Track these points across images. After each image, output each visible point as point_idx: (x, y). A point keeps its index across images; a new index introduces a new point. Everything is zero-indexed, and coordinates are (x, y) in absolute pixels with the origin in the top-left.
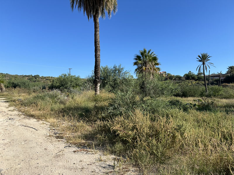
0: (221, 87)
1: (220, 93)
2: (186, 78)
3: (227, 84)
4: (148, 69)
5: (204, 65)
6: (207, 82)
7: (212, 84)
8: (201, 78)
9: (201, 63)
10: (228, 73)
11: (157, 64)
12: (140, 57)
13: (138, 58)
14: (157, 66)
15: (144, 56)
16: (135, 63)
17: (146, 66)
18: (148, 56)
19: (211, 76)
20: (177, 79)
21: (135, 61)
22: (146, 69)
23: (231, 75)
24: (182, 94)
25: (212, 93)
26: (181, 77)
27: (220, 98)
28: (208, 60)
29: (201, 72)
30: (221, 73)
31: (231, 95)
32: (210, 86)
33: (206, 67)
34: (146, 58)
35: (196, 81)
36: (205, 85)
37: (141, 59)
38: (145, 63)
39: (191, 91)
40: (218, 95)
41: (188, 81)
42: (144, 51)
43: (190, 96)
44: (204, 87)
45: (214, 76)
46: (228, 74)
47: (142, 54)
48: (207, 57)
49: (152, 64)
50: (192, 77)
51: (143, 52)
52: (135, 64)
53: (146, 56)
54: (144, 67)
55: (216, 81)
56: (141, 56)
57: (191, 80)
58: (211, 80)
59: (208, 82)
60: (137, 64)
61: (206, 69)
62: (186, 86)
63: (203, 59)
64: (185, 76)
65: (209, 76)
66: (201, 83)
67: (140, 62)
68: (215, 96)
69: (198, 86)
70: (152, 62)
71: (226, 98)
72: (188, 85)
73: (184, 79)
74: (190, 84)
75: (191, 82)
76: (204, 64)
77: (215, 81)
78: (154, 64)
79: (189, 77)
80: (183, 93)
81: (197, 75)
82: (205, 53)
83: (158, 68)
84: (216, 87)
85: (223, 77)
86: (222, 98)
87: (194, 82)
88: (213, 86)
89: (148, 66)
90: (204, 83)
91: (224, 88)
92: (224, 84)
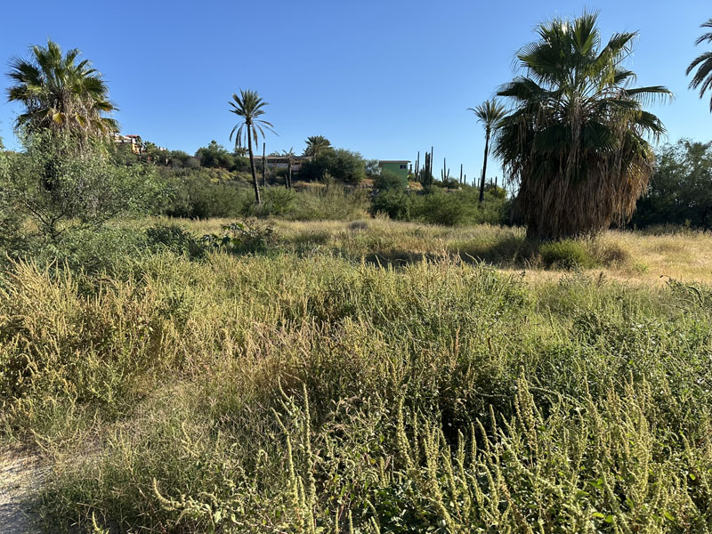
0: (293, 190)
1: (290, 207)
2: (202, 160)
3: (306, 184)
4: (72, 119)
5: (249, 127)
6: (258, 176)
7: (272, 181)
8: (244, 164)
9: (243, 119)
10: (307, 156)
11: (106, 106)
12: (36, 72)
13: (27, 73)
14: (104, 114)
15: (53, 71)
16: (15, 90)
17: (62, 109)
18: (70, 73)
19: (269, 161)
20: (176, 161)
21: (15, 84)
22: (63, 118)
23: (313, 160)
24: (191, 208)
25: (270, 205)
26: (189, 157)
27: (288, 219)
28: (260, 112)
29: (242, 147)
30: (292, 152)
31: (313, 212)
32: (268, 188)
33: (255, 132)
34: (62, 79)
35: (230, 171)
36: (255, 185)
37: (41, 81)
38: (58, 98)
39: (217, 201)
40: (284, 211)
41: (208, 169)
42: (51, 51)
43: (214, 215)
44: (251, 190)
45: (276, 160)
46: (307, 158)
47: (43, 59)
48: (257, 103)
49: (84, 103)
50: (219, 159)
51: (45, 54)
52: (17, 94)
53: (59, 72)
54: (54, 110)
55: (282, 173)
56: (40, 68)
57: (216, 167)
58: (268, 172)
59: (260, 176)
60: (25, 98)
61: (256, 137)
62: (202, 186)
63: (247, 106)
64: (201, 155)
65: (263, 158)
66: (245, 177)
67: (37, 90)
68: (277, 214)
69: (236, 185)
70: (85, 96)
71: (300, 219)
72: (209, 181)
73: (198, 163)
74: (216, 180)
75: (218, 173)
76: (248, 122)
77: (278, 174)
78: (95, 106)
79: (210, 158)
80: (195, 206)
81: (234, 155)
82: (253, 91)
83: (109, 120)
84: (281, 189)
85: (296, 164)
86: (293, 220)
87: (226, 175)
88: (274, 188)
89: (70, 107)
90: (252, 179)
91: (298, 194)
92: (299, 183)
